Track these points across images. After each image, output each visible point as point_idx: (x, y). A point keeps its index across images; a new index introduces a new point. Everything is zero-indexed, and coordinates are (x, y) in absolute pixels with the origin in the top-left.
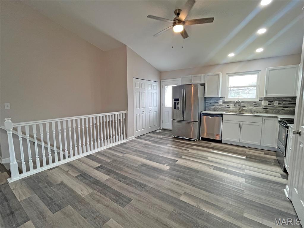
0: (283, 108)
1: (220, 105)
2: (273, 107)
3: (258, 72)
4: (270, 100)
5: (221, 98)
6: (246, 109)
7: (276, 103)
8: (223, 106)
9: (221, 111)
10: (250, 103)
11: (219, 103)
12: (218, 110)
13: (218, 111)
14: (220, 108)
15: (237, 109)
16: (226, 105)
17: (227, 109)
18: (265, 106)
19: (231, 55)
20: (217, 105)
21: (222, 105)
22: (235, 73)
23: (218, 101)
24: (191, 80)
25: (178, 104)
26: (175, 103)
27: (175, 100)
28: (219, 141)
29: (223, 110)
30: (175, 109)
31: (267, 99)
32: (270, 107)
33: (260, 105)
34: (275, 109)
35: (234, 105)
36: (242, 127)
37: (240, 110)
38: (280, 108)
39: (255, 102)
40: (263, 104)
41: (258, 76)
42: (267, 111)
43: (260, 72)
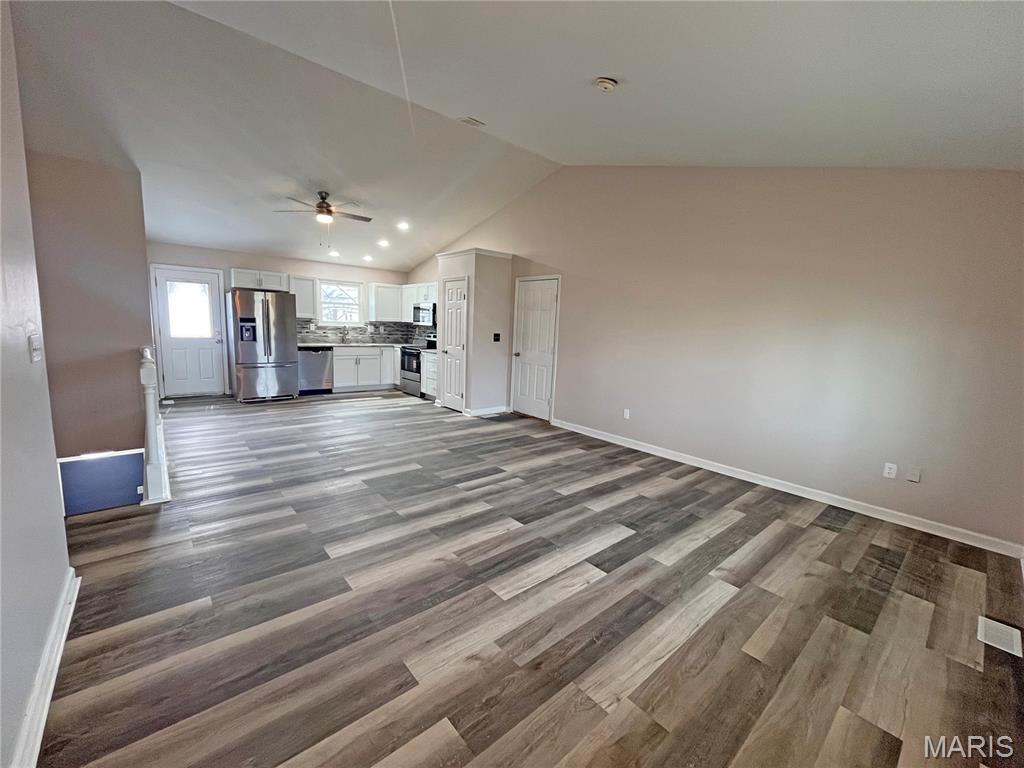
0: (387, 336)
1: (312, 332)
2: (379, 334)
3: (358, 285)
4: (376, 325)
5: (312, 320)
6: (350, 337)
7: (382, 329)
8: (318, 334)
9: (313, 342)
10: (355, 329)
11: (309, 328)
12: (309, 340)
14: (311, 337)
15: (338, 337)
16: (321, 332)
17: (323, 339)
18: (371, 334)
19: (334, 254)
20: (305, 332)
21: (315, 332)
23: (306, 324)
24: (260, 281)
25: (247, 330)
26: (242, 327)
27: (242, 320)
28: (329, 391)
29: (319, 341)
30: (242, 340)
31: (371, 324)
32: (376, 334)
33: (366, 332)
34: (380, 337)
35: (333, 331)
36: (359, 363)
37: (344, 340)
38: (384, 336)
39: (360, 328)
40: (369, 331)
41: (359, 291)
42: (374, 340)
43: (361, 285)
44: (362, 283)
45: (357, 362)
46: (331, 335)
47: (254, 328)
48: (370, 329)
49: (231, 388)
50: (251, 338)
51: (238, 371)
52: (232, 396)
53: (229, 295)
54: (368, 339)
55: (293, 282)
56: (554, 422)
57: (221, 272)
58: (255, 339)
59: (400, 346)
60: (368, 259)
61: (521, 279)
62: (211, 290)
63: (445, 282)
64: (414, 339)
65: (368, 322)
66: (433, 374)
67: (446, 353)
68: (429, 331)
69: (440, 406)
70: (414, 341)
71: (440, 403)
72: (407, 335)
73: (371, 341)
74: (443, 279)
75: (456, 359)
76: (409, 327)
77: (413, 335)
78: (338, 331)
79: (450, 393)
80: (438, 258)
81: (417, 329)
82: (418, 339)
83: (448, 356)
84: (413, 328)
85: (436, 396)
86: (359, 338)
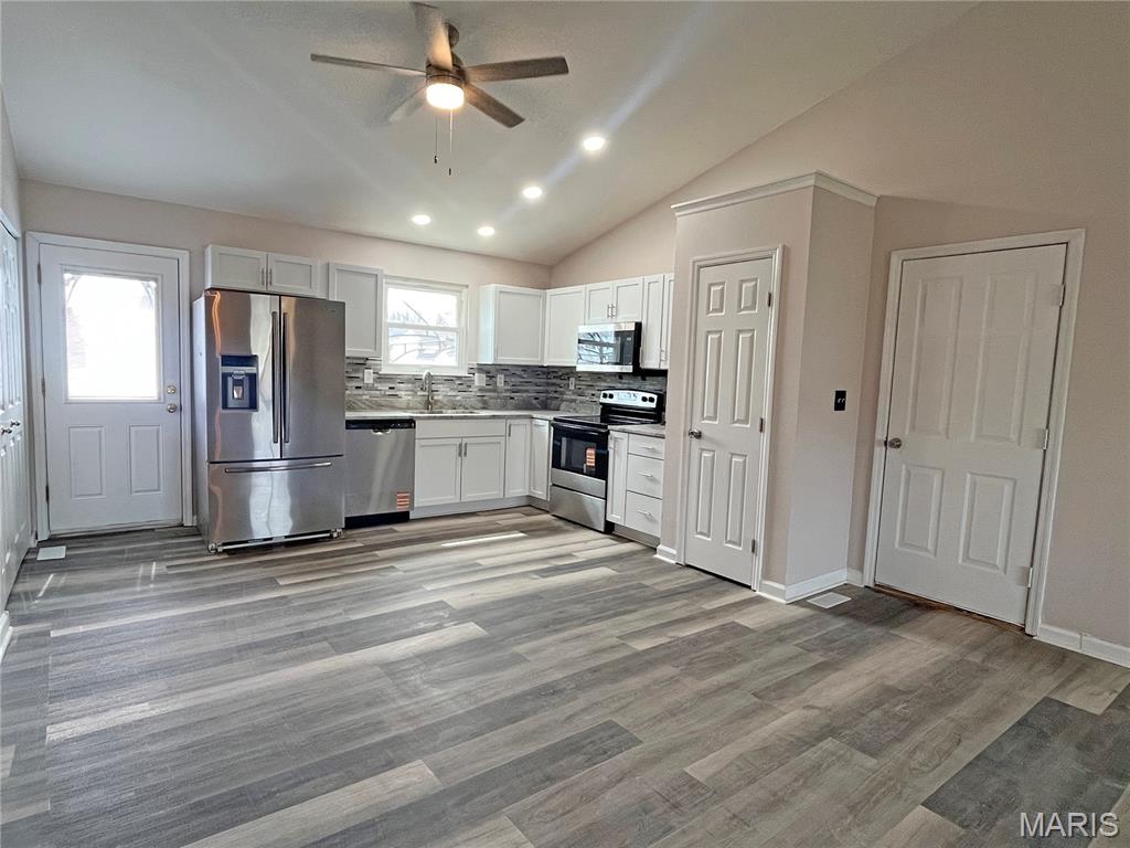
0: (513, 395)
1: (370, 388)
2: (494, 391)
3: (459, 288)
4: (489, 372)
5: (368, 362)
6: (440, 398)
7: (500, 380)
8: (378, 392)
9: (372, 408)
10: (449, 380)
11: (363, 380)
12: (363, 406)
13: (361, 408)
14: (367, 397)
15: (419, 399)
16: (384, 387)
17: (391, 402)
18: (481, 390)
19: (421, 219)
20: (357, 388)
21: (372, 388)
22: (407, 279)
23: (356, 371)
24: (267, 276)
25: (237, 383)
26: (225, 376)
27: (228, 360)
28: (403, 517)
29: (379, 407)
30: (225, 406)
31: (482, 369)
32: (490, 391)
33: (470, 387)
34: (499, 397)
35: (410, 385)
36: (465, 454)
37: (429, 403)
38: (508, 394)
39: (459, 378)
40: (477, 383)
41: (460, 302)
42: (485, 402)
43: (465, 290)
44: (467, 286)
45: (462, 451)
46: (405, 395)
47: (253, 378)
48: (479, 380)
49: (196, 510)
50: (246, 402)
51: (213, 478)
52: (196, 531)
53: (200, 304)
54: (474, 401)
55: (335, 279)
56: (1044, 632)
57: (184, 257)
58: (253, 406)
59: (551, 416)
60: (486, 232)
61: (911, 253)
62: (161, 294)
63: (701, 267)
64: (562, 401)
65: (476, 366)
66: (649, 484)
67: (699, 436)
68: (606, 384)
69: (674, 562)
70: (563, 406)
71: (672, 556)
72: (547, 392)
73: (480, 405)
74: (694, 262)
75: (733, 454)
76: (552, 376)
77: (562, 393)
78: (418, 384)
79: (706, 532)
80: (677, 214)
81: (572, 379)
82: (574, 401)
83: (702, 443)
84: (560, 377)
85: (659, 536)
86: (458, 398)
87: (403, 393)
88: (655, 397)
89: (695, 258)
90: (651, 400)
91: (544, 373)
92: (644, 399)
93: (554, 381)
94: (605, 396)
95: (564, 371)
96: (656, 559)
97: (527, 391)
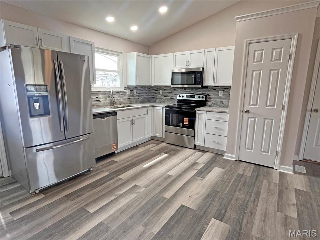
0: (139, 97)
2: (133, 96)
3: (119, 54)
4: (131, 89)
7: (135, 92)
10: (118, 93)
15: (108, 101)
16: (94, 97)
17: (99, 104)
18: (129, 96)
24: (39, 41)
28: (113, 154)
30: (31, 115)
31: (129, 88)
32: (131, 96)
33: (125, 95)
34: (134, 99)
35: (104, 96)
36: (134, 123)
37: (112, 103)
38: (137, 97)
39: (121, 92)
40: (127, 94)
41: (119, 60)
42: (131, 101)
43: (121, 55)
44: (122, 53)
45: (133, 123)
46: (102, 101)
48: (128, 92)
50: (42, 111)
54: (127, 101)
55: (73, 44)
59: (163, 105)
60: (134, 28)
63: (250, 43)
64: (157, 99)
65: (126, 87)
66: (217, 131)
67: (247, 112)
68: (178, 92)
69: (234, 160)
70: (157, 101)
71: (233, 158)
72: (149, 95)
73: (129, 102)
74: (247, 41)
75: (265, 119)
76: (151, 89)
77: (156, 96)
78: (107, 95)
79: (251, 148)
80: (237, 21)
81: (161, 91)
82: (163, 98)
83: (250, 115)
84: (155, 90)
85: (225, 150)
86: (121, 100)
87: (101, 99)
88: (205, 96)
89: (247, 40)
90: (203, 98)
91: (148, 88)
92: (199, 97)
93: (153, 91)
94: (180, 96)
95: (157, 87)
96: (224, 159)
97: (143, 95)
